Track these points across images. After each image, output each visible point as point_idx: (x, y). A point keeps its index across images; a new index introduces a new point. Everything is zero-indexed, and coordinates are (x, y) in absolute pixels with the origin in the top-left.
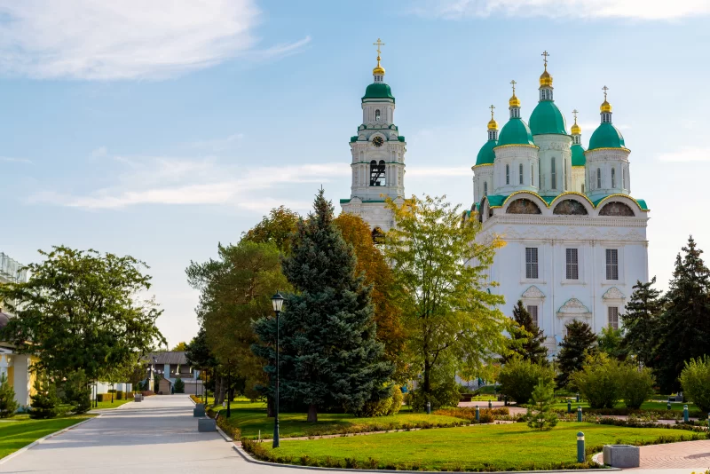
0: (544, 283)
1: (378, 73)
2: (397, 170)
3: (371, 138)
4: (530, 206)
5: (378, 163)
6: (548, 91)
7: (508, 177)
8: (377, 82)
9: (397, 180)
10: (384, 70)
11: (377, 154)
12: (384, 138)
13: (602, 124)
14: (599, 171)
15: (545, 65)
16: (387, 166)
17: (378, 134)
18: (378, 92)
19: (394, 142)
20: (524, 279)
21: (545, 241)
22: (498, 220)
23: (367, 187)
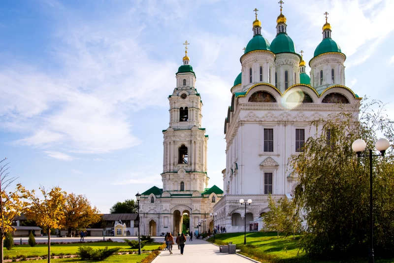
0: (278, 155)
1: (186, 59)
2: (195, 112)
3: (180, 94)
4: (268, 98)
5: (184, 109)
6: (283, 27)
7: (251, 78)
8: (185, 65)
9: (195, 118)
10: (189, 58)
11: (184, 104)
12: (187, 94)
13: (324, 39)
14: (322, 72)
15: (281, 10)
16: (189, 110)
17: (184, 92)
18: (185, 69)
19: (193, 96)
20: (262, 152)
21: (279, 122)
22: (242, 107)
23: (177, 122)
